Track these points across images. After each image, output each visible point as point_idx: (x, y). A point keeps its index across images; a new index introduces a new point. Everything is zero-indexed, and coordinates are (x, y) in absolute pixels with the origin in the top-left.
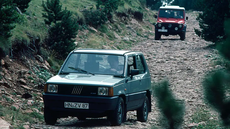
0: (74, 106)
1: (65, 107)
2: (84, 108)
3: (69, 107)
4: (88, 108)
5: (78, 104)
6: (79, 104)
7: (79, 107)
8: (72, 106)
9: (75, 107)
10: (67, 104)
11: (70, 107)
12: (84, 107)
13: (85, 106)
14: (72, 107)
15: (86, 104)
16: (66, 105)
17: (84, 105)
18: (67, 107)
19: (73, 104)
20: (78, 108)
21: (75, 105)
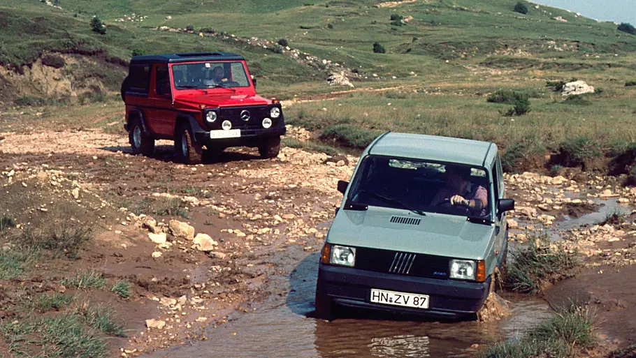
0: (394, 300)
1: (372, 300)
2: (417, 306)
3: (380, 302)
4: (425, 306)
5: (402, 297)
6: (406, 295)
7: (406, 303)
8: (389, 299)
9: (395, 302)
10: (376, 294)
11: (384, 301)
12: (416, 303)
13: (421, 301)
14: (388, 303)
15: (421, 298)
16: (374, 296)
17: (416, 299)
18: (376, 300)
19: (392, 295)
20: (403, 304)
21: (395, 298)
